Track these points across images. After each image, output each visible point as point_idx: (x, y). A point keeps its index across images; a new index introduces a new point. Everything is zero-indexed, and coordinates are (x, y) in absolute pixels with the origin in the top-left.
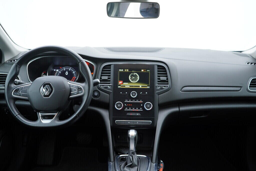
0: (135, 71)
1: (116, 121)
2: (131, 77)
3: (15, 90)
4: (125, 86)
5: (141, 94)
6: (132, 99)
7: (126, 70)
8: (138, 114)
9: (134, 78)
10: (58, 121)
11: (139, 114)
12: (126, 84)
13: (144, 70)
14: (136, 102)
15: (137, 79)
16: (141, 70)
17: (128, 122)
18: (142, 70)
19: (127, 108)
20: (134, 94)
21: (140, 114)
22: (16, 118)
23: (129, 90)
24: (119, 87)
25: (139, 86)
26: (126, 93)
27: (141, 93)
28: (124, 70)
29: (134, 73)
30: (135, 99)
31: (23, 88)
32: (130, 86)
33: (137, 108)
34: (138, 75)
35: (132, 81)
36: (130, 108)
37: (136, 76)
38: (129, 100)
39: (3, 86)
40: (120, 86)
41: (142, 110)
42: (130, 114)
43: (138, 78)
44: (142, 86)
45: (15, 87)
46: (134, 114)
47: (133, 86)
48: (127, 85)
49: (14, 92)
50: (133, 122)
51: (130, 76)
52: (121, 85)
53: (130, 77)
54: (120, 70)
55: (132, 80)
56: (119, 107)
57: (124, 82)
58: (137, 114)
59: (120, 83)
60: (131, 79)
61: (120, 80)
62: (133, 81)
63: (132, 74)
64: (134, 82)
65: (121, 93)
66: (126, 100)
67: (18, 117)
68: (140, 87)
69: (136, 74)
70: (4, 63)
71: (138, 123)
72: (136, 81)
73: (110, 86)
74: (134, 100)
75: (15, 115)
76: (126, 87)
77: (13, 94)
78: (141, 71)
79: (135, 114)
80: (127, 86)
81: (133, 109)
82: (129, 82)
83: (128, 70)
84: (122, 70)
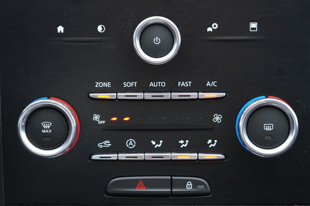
8: (189, 187)
14: (175, 95)
21: (204, 186)
27: (215, 26)
36: (131, 143)
41: (221, 156)
58: (183, 184)
65: (60, 29)
66: (98, 84)
74: (163, 84)
81: (152, 150)
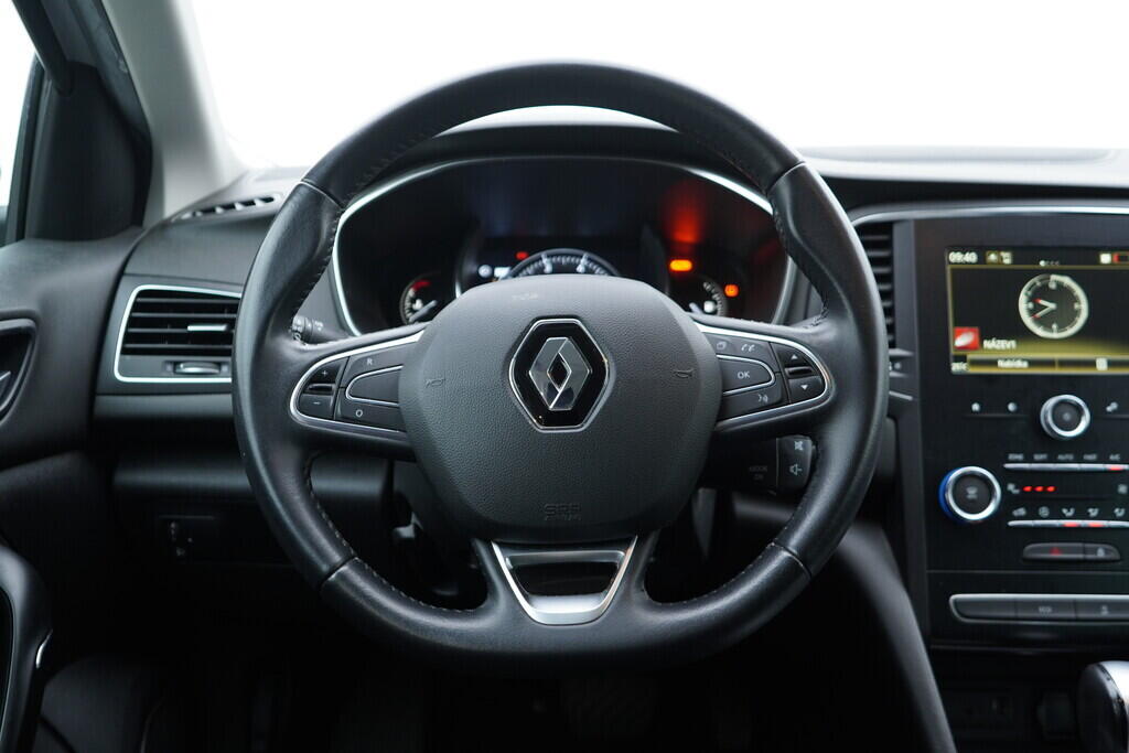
0: (1057, 265)
1: (956, 603)
2: (1032, 299)
3: (312, 380)
4: (994, 363)
5: (1114, 412)
6: (1055, 447)
7: (993, 257)
8: (1101, 554)
9: (1052, 306)
10: (650, 607)
11: (1106, 551)
12: (1001, 351)
13: (1116, 255)
14: (1082, 466)
15: (1077, 313)
16: (1099, 259)
17: (1042, 609)
18: (1106, 258)
19: (1022, 512)
20: (1067, 417)
21: (1114, 553)
22: (333, 587)
23: (1031, 389)
24: (957, 367)
25: (1092, 364)
26: (1011, 407)
27: (1114, 406)
28: (982, 259)
29: (1054, 277)
30: (1078, 447)
31: (369, 361)
32: (1032, 363)
33: (1093, 512)
34: (1079, 292)
35: (1039, 331)
36: (1044, 511)
37: (1061, 294)
38: (1037, 457)
39: (170, 368)
40: (962, 359)
42: (1051, 550)
43: (1083, 306)
44: (1111, 364)
45: (309, 358)
46: (1076, 551)
47: (1050, 363)
48: (1008, 357)
49: (303, 390)
50: (1075, 605)
51: (1023, 299)
52: (971, 356)
53: (1023, 305)
54: (955, 257)
55: (1039, 322)
56: (973, 501)
57: (985, 335)
58: (1095, 551)
59: (963, 340)
60: (1032, 312)
61: (963, 322)
62: (1048, 327)
63: (1035, 280)
64: (1055, 335)
65: (976, 407)
66: (1011, 457)
67: (343, 577)
68: (1102, 366)
69: (1067, 281)
70: (165, 225)
71: (1105, 613)
72: (1071, 331)
73: (898, 366)
74: (1070, 456)
75: (325, 568)
76: (1006, 366)
77: (301, 407)
78: (1097, 261)
79: (1085, 551)
80: (1008, 364)
81: (1064, 517)
82: (1020, 333)
83: (1007, 258)
84: (971, 257)
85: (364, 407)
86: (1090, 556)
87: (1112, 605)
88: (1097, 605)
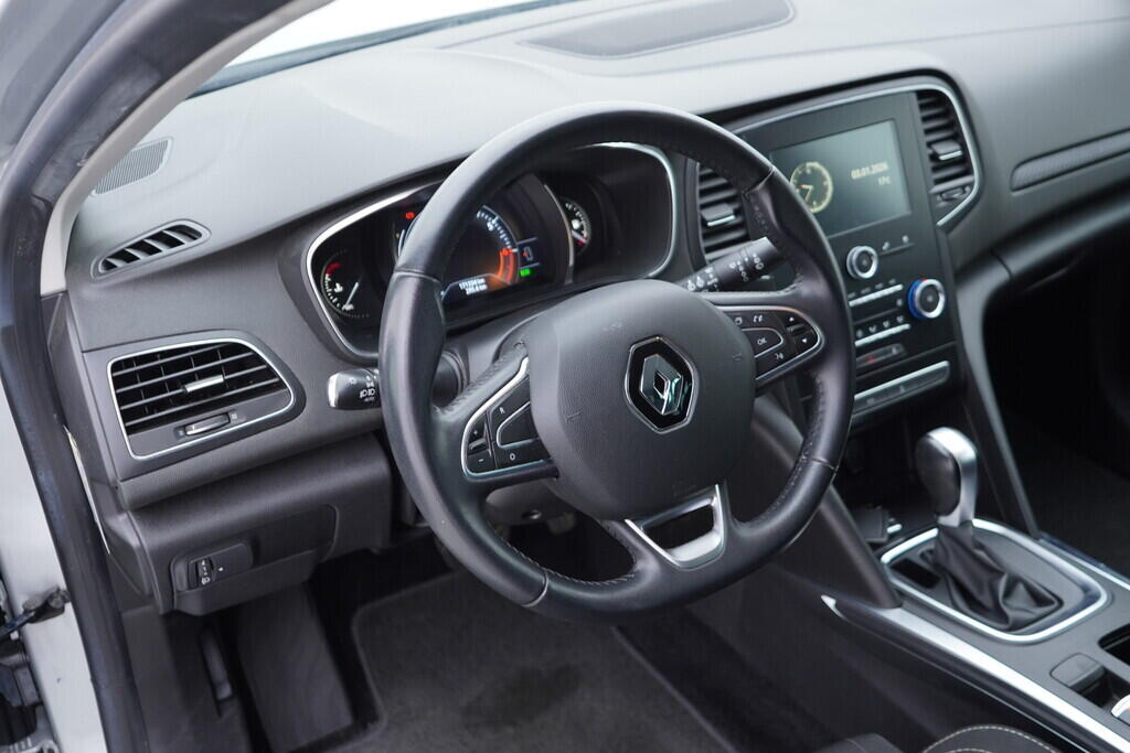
8: (895, 351)
11: (897, 348)
20: (864, 262)
21: (901, 349)
31: (502, 410)
46: (881, 354)
50: (885, 391)
58: (891, 351)
74: (872, 290)
79: (885, 353)
85: (513, 450)
86: (889, 355)
87: (906, 384)
88: (896, 388)
